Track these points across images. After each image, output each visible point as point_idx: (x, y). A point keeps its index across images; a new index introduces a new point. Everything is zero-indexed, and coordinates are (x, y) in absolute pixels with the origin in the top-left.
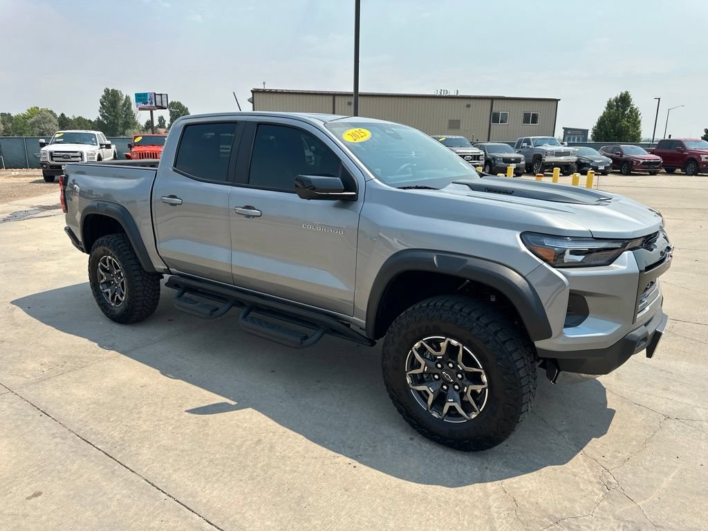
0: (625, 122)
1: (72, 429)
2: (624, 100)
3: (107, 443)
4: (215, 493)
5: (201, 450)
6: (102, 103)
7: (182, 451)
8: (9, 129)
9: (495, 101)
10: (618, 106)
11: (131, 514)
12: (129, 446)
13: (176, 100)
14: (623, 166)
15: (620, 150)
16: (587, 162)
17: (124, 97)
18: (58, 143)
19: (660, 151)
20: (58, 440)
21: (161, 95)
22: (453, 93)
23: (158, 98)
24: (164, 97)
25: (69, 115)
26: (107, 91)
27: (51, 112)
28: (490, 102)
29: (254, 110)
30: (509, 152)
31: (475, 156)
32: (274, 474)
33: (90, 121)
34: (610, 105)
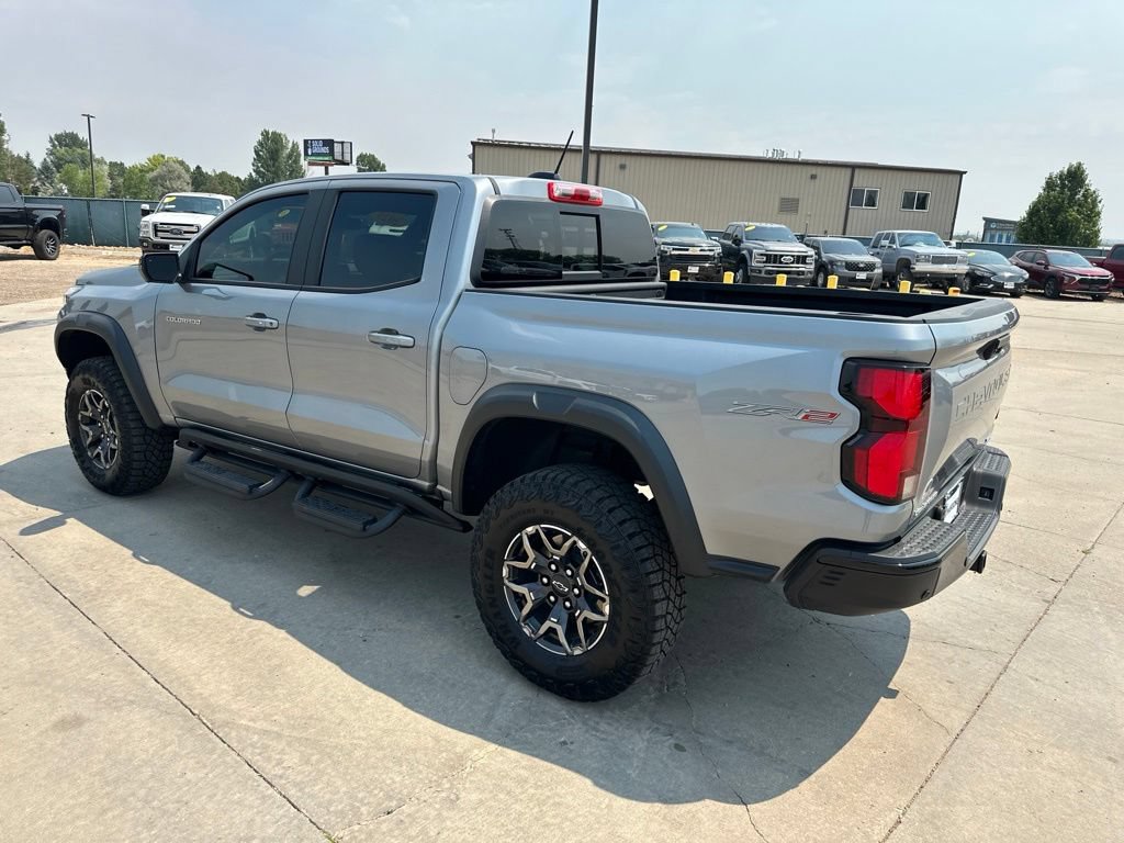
0: (1073, 213)
1: (44, 574)
2: (1075, 177)
3: (78, 592)
4: (180, 653)
5: (186, 608)
6: (256, 152)
7: (164, 607)
8: (119, 186)
9: (857, 171)
10: (1063, 186)
11: (70, 664)
12: (103, 597)
13: (367, 151)
14: (1048, 285)
15: (1045, 257)
16: (986, 274)
17: (290, 145)
18: (168, 210)
19: (1114, 262)
20: (22, 584)
21: (342, 143)
22: (791, 155)
23: (337, 148)
24: (347, 146)
25: (207, 169)
26: (265, 134)
27: (182, 163)
28: (849, 171)
29: (474, 173)
30: (859, 253)
31: (798, 256)
32: (261, 640)
33: (238, 179)
34: (1050, 185)
